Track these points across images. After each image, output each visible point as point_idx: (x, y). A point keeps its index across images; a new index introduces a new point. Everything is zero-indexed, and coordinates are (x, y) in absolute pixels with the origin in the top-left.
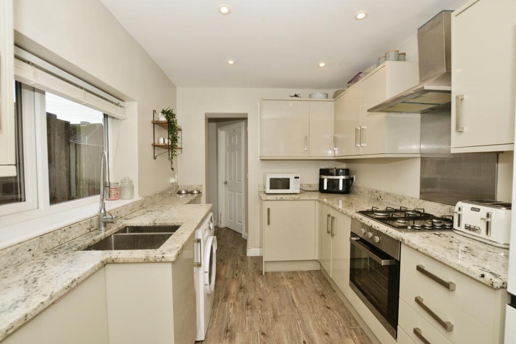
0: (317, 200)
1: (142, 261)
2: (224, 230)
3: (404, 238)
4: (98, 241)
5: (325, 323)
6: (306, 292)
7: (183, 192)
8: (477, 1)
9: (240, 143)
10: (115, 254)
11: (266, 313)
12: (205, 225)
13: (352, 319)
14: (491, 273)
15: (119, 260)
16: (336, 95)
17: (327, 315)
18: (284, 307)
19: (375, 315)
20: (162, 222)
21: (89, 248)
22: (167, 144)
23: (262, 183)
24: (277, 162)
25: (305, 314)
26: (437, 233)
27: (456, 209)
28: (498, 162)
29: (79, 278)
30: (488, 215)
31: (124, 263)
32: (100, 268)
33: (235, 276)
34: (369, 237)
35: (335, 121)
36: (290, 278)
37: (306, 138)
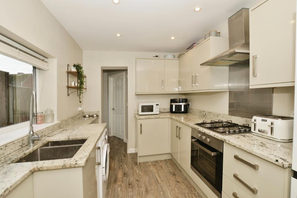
0: (170, 118)
1: (60, 168)
2: (112, 138)
3: (226, 139)
4: (28, 154)
5: (177, 191)
6: (164, 173)
7: (87, 116)
8: (267, 1)
9: (122, 85)
10: (40, 164)
11: (141, 189)
12: (103, 137)
13: (192, 188)
14: (281, 158)
15: (44, 168)
16: (179, 56)
17: (177, 187)
18: (152, 184)
19: (207, 185)
20: (74, 137)
21: (20, 160)
22: (77, 86)
23: (136, 108)
24: (143, 96)
25: (165, 187)
26: (242, 135)
27: (253, 120)
28: (273, 93)
29: (11, 187)
30: (272, 124)
31: (47, 170)
32: (29, 176)
33: (121, 167)
34: (203, 139)
35: (179, 72)
36: (154, 165)
37: (162, 81)
